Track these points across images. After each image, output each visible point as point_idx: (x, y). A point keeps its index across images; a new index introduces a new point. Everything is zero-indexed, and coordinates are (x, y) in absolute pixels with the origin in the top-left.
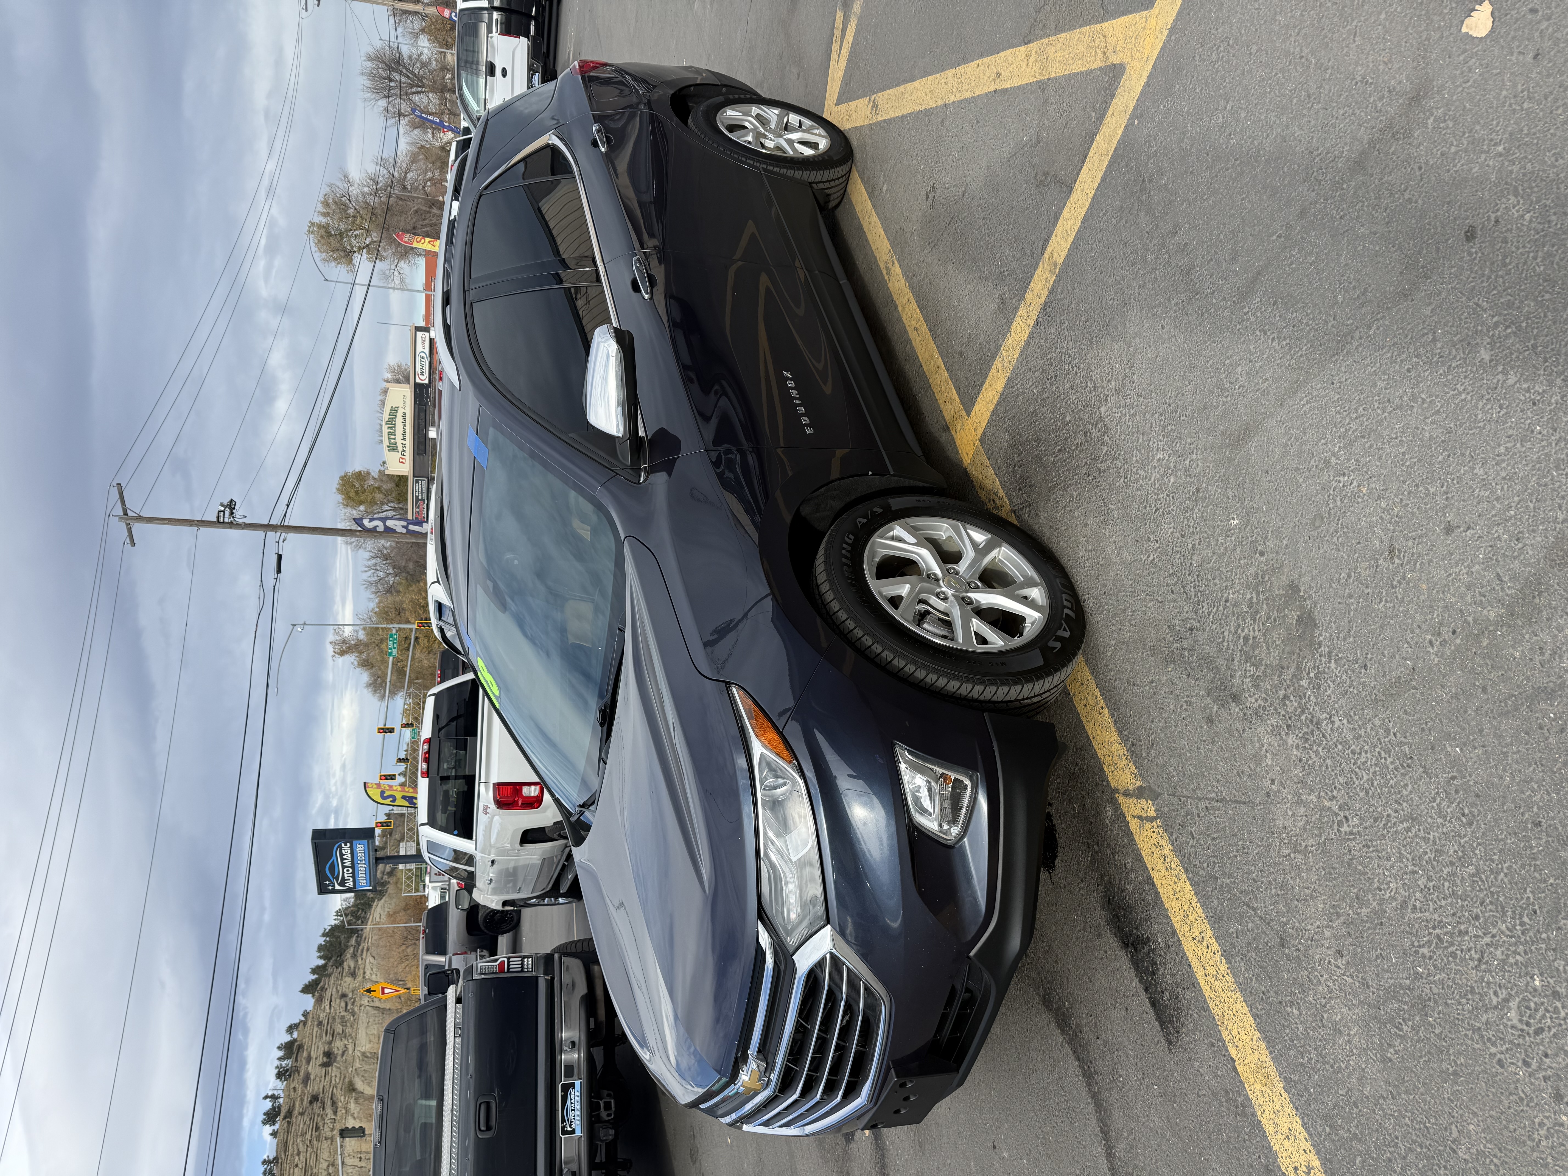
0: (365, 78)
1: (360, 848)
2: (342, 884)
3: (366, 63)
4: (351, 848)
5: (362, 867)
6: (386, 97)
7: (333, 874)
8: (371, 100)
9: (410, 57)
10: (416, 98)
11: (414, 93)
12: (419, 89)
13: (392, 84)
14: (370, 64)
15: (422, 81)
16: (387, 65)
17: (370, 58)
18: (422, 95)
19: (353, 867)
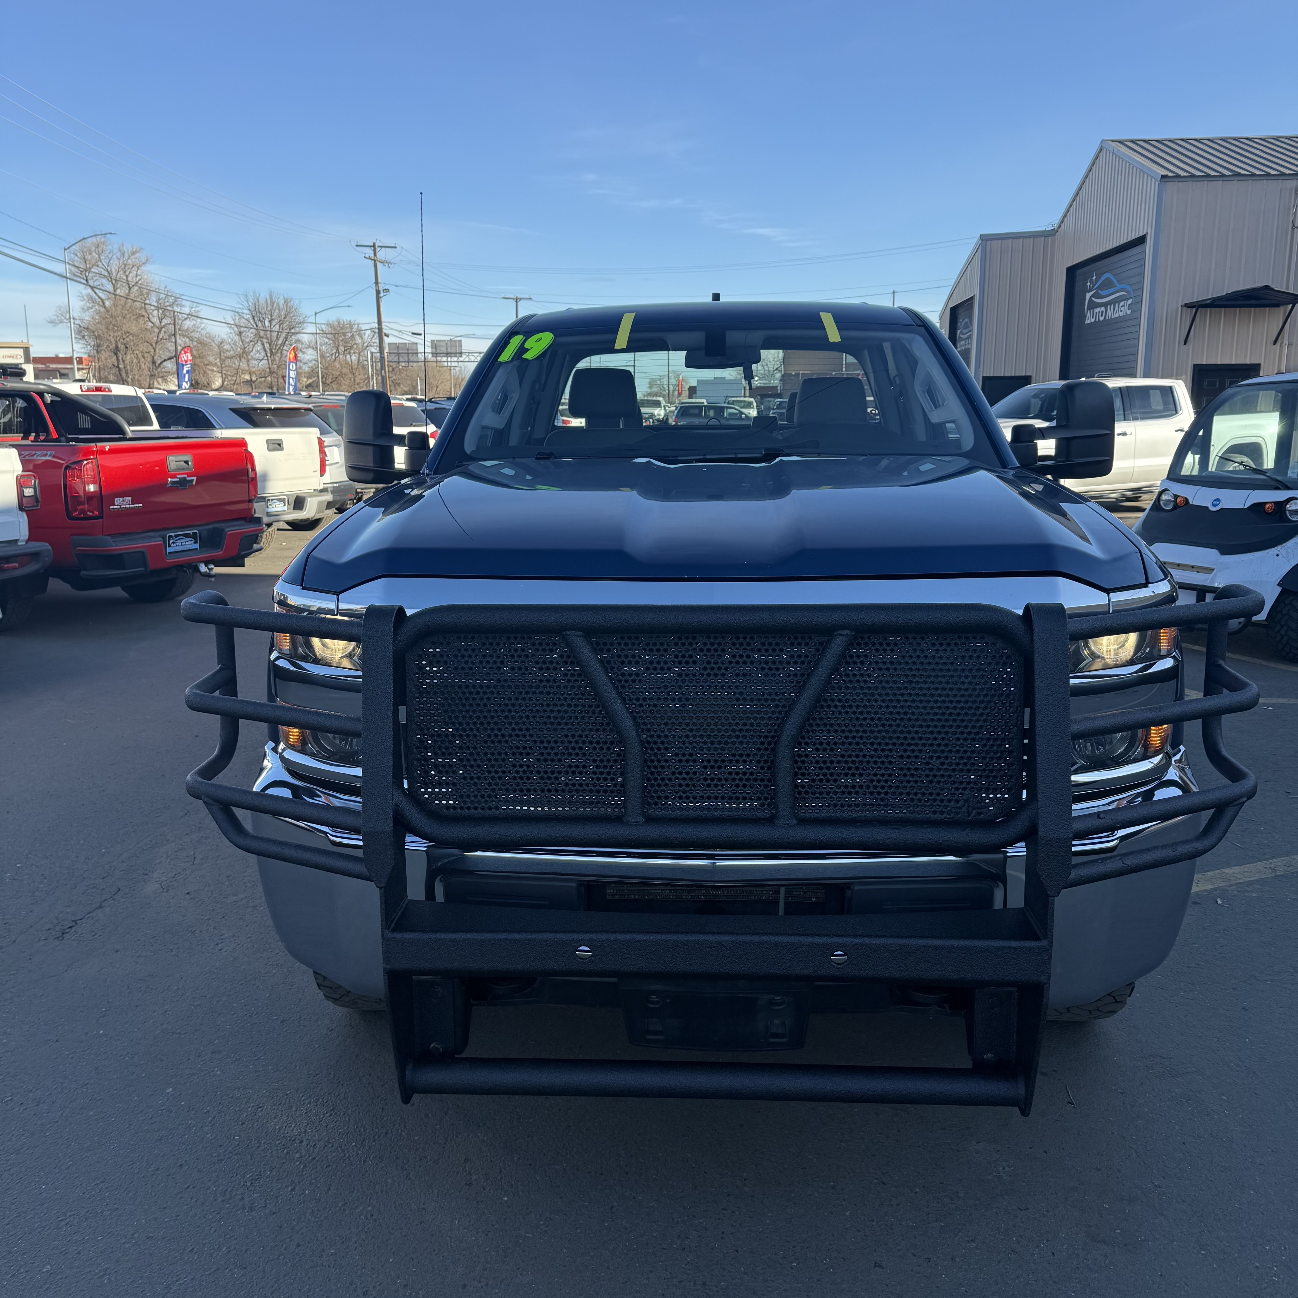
0: (268, 297)
3: (281, 297)
6: (253, 317)
8: (247, 302)
9: (298, 341)
10: (259, 347)
11: (263, 345)
12: (268, 350)
13: (267, 324)
14: (282, 302)
15: (277, 353)
16: (285, 318)
17: (286, 301)
18: (263, 353)
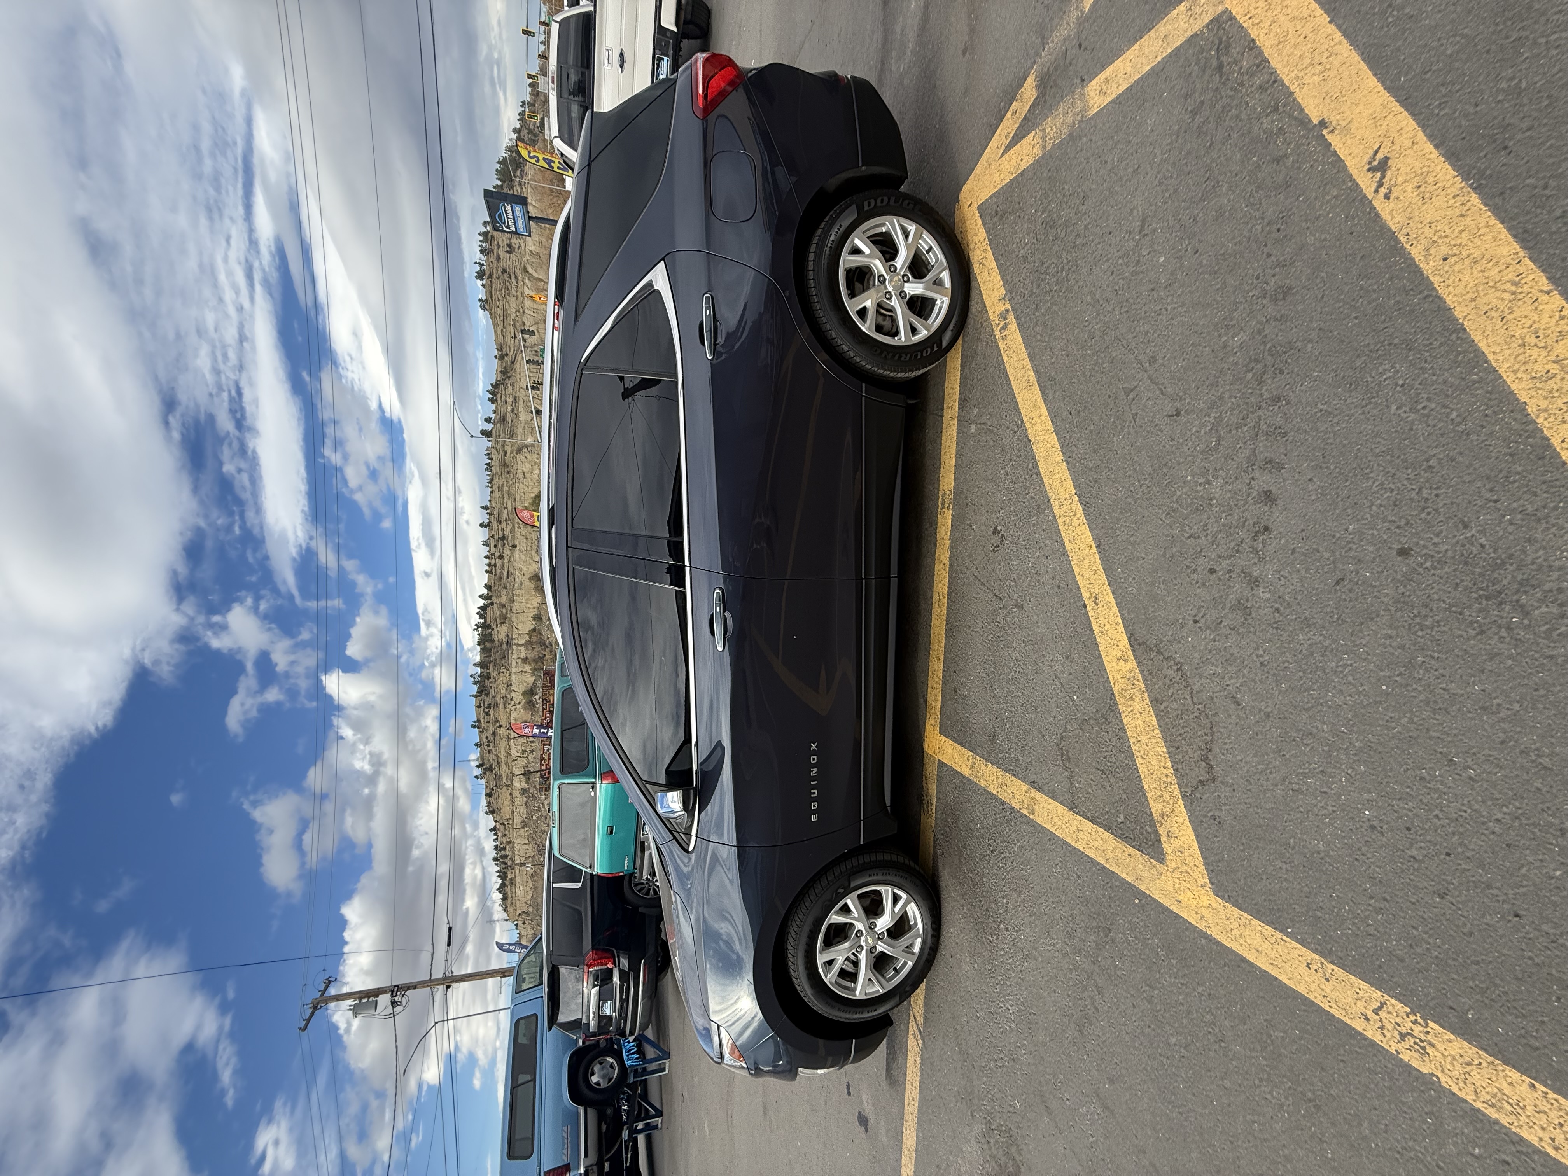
1: (518, 209)
2: (508, 227)
4: (512, 207)
5: (520, 221)
7: (501, 220)
19: (514, 219)
